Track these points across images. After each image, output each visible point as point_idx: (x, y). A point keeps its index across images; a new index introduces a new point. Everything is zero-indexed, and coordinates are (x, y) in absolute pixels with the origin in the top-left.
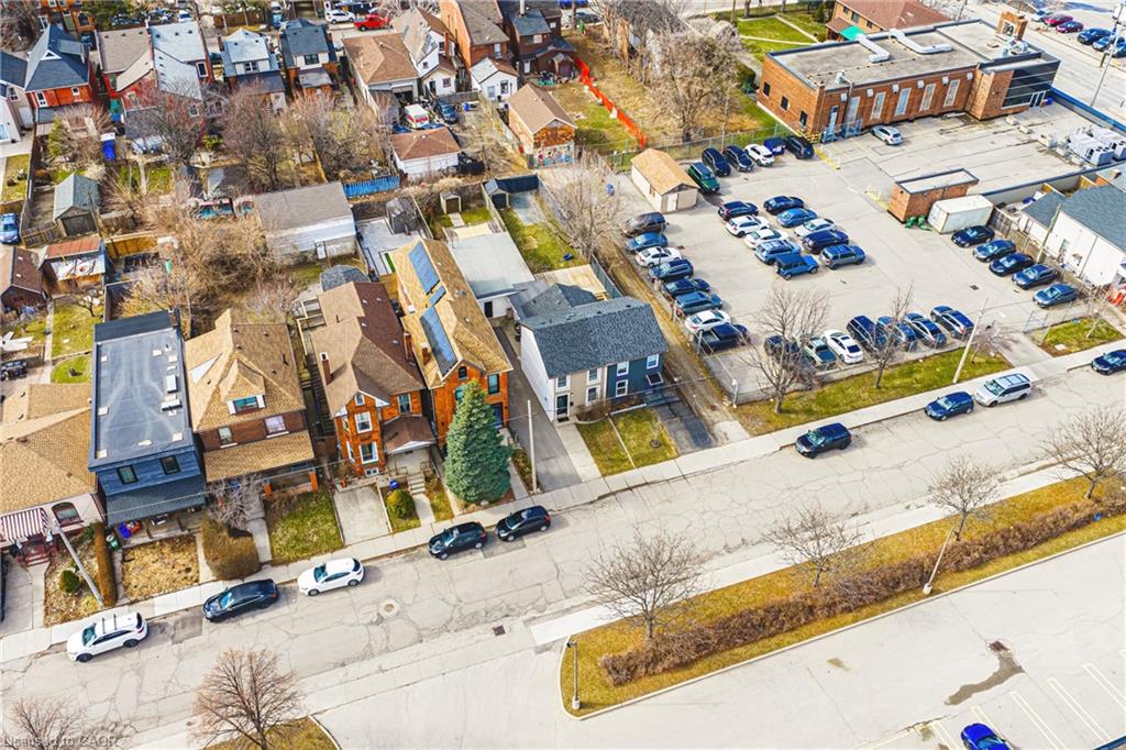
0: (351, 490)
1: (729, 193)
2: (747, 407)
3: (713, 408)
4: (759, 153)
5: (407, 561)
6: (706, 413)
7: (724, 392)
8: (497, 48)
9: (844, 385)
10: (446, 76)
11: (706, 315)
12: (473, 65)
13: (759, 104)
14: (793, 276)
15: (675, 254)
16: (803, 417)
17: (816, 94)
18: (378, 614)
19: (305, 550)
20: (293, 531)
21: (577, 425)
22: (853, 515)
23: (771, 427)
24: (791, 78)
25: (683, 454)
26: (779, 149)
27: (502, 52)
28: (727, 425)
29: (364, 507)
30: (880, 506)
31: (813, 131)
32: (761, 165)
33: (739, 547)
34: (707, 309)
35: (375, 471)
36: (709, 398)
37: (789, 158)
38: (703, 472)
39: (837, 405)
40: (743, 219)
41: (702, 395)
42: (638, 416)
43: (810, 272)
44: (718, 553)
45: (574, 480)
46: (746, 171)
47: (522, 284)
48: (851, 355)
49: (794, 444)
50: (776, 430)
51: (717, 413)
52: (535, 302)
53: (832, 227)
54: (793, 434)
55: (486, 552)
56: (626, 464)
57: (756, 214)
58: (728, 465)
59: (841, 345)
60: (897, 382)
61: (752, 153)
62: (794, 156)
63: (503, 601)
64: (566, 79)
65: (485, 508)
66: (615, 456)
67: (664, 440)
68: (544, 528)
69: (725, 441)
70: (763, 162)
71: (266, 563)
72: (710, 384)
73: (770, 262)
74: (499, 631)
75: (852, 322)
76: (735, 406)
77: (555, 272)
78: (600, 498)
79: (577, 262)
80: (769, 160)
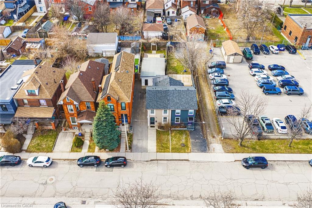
0: (66, 132)
1: (257, 60)
2: (227, 140)
3: (214, 137)
4: (273, 48)
5: (69, 164)
6: (210, 138)
7: (220, 132)
8: (192, 3)
9: (274, 141)
10: (173, 11)
11: (226, 101)
12: (183, 8)
13: (282, 34)
14: (269, 94)
15: (224, 77)
16: (250, 150)
17: (302, 30)
18: (46, 181)
19: (39, 149)
20: (39, 141)
21: (157, 130)
22: (256, 200)
23: (235, 151)
24: (294, 23)
25: (193, 152)
26: (282, 49)
27: (193, 4)
28: (216, 145)
29: (67, 139)
30: (270, 199)
31: (299, 44)
32: (273, 53)
33: (197, 198)
34: (228, 99)
35: (76, 128)
36: (214, 133)
37: (286, 53)
38: (197, 162)
39: (268, 149)
40: (257, 70)
41: (211, 131)
42: (181, 132)
43: (277, 94)
44: (187, 198)
45: (145, 150)
46: (266, 54)
47: (160, 76)
48: (282, 130)
49: (241, 161)
50: (236, 153)
51: (214, 139)
52: (160, 82)
53: (293, 79)
54: (242, 156)
55: (98, 169)
56: (168, 150)
57: (264, 69)
58: (209, 162)
59: (278, 125)
60: (300, 146)
61: (271, 48)
62: (288, 52)
63: (92, 191)
64: (214, 17)
65: (107, 152)
66: (165, 146)
67: (187, 144)
68: (122, 166)
69: (212, 151)
70: (274, 52)
71: (24, 150)
72: (217, 128)
73: (261, 87)
74: (84, 203)
75: (287, 117)
76: (223, 139)
77: (177, 75)
78: (151, 160)
79: (187, 73)
80: (277, 52)
